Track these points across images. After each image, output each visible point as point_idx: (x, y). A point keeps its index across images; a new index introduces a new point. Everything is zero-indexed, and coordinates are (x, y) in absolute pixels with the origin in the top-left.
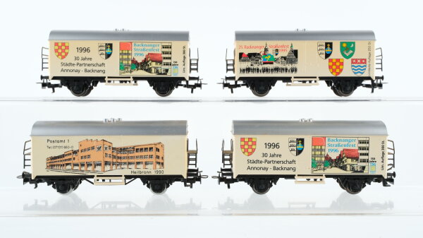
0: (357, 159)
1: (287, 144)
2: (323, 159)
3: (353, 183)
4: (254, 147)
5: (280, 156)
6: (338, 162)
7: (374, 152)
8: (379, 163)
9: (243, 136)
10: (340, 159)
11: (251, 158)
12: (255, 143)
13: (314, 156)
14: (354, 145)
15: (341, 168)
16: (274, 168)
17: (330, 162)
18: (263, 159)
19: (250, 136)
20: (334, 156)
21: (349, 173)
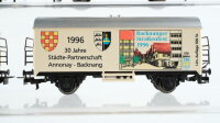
0: (169, 53)
1: (92, 38)
2: (132, 54)
3: (166, 81)
4: (55, 41)
5: (85, 51)
6: (149, 57)
7: (187, 46)
8: (193, 58)
9: (43, 30)
10: (150, 53)
11: (53, 53)
12: (56, 37)
13: (122, 51)
14: (166, 39)
15: (152, 63)
16: (79, 65)
17: (140, 57)
18: (66, 55)
19: (52, 30)
20: (144, 51)
21: (160, 68)
